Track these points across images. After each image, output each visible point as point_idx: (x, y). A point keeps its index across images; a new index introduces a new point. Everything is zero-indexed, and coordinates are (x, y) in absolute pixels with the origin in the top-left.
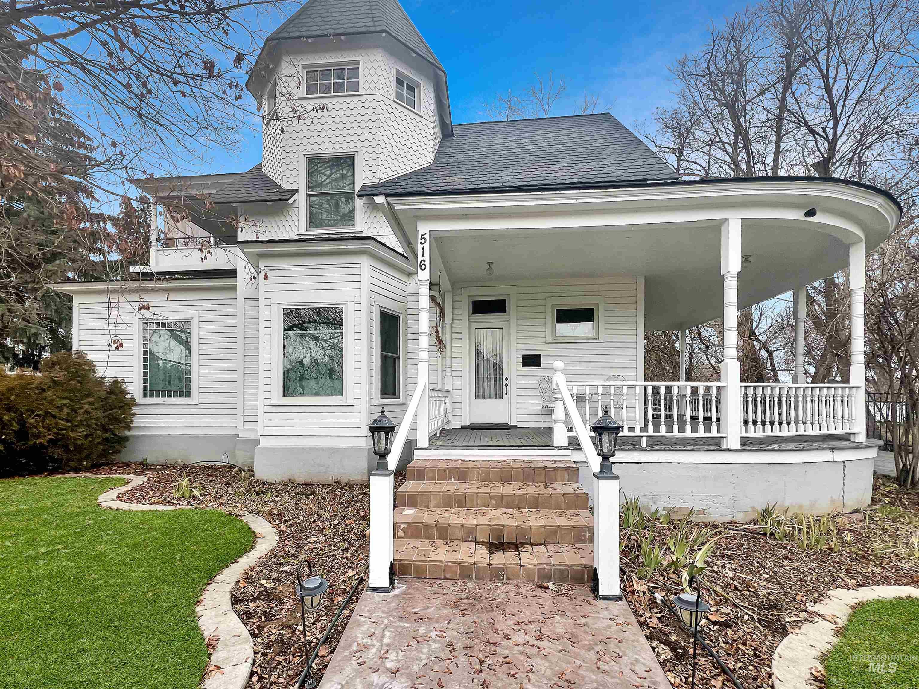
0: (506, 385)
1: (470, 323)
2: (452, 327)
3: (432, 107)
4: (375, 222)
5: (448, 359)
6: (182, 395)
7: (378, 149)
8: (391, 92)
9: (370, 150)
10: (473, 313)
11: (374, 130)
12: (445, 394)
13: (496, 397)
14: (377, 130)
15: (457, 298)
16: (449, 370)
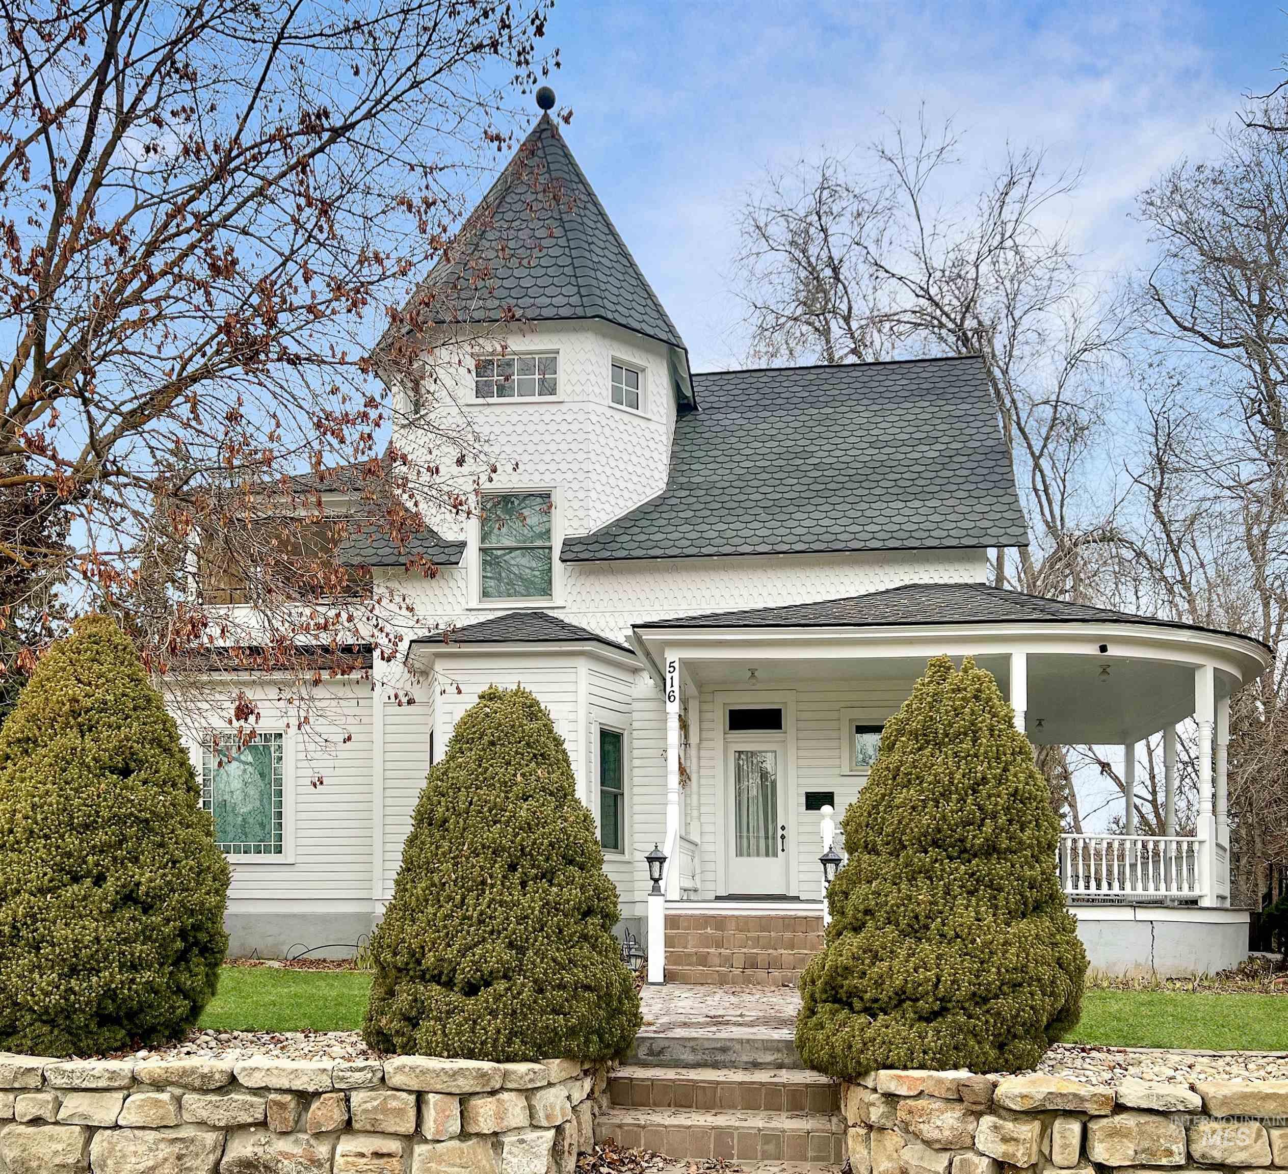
0: (783, 837)
1: (726, 742)
2: (699, 749)
3: (664, 401)
4: (584, 593)
5: (695, 797)
6: (267, 851)
7: (588, 484)
8: (605, 394)
9: (575, 485)
10: (731, 728)
11: (581, 456)
12: (692, 847)
13: (767, 855)
14: (585, 456)
15: (706, 707)
16: (695, 813)
